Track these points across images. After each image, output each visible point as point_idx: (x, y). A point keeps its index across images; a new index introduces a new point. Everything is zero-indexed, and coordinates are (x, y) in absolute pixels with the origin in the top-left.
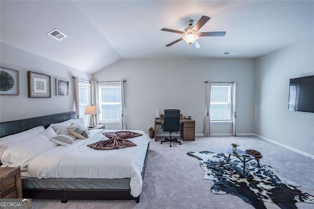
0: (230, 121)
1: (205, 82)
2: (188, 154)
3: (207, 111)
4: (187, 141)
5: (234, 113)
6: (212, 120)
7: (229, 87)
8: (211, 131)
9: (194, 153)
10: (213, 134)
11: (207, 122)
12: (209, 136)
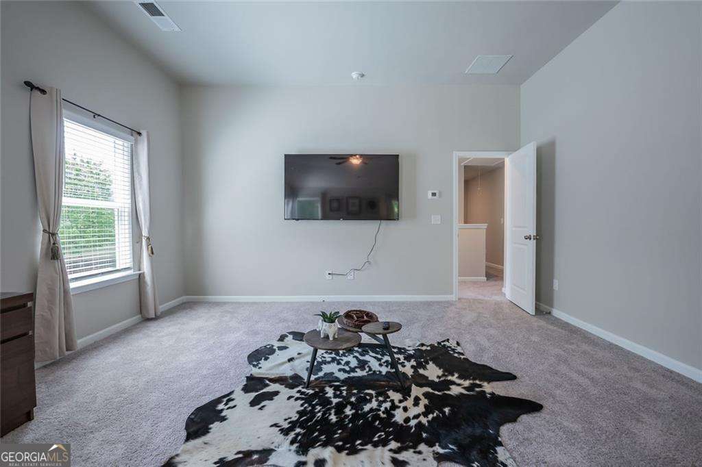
0: (132, 272)
5: (144, 240)
10: (80, 342)
11: (51, 290)
12: (70, 354)
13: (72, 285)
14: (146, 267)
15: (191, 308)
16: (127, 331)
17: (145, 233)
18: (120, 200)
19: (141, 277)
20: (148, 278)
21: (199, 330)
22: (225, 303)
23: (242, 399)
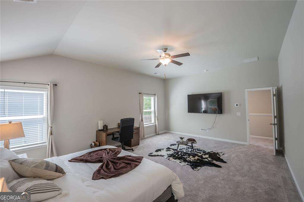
0: (154, 124)
1: (139, 93)
2: (149, 155)
3: (141, 117)
4: (135, 147)
5: (156, 117)
6: (145, 125)
7: (152, 98)
8: (145, 135)
9: (152, 153)
10: (145, 136)
11: (142, 127)
12: (144, 138)
13: (145, 126)
14: (157, 123)
15: (166, 133)
16: (153, 136)
17: (157, 116)
18: (152, 109)
19: (156, 125)
20: (157, 126)
21: (165, 138)
22: (174, 134)
23: (165, 150)
